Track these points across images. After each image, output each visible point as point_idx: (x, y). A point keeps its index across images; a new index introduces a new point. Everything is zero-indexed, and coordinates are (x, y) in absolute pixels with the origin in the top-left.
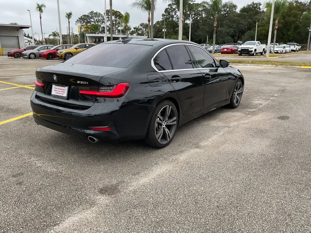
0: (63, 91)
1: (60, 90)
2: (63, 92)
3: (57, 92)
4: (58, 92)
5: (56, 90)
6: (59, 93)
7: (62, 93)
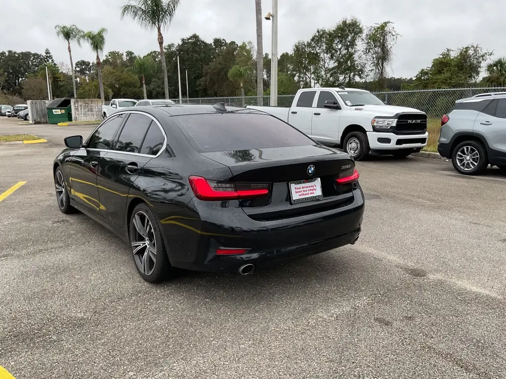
0: (312, 188)
1: (305, 189)
2: (313, 190)
3: (300, 194)
4: (303, 193)
5: (297, 191)
6: (306, 194)
7: (311, 192)
